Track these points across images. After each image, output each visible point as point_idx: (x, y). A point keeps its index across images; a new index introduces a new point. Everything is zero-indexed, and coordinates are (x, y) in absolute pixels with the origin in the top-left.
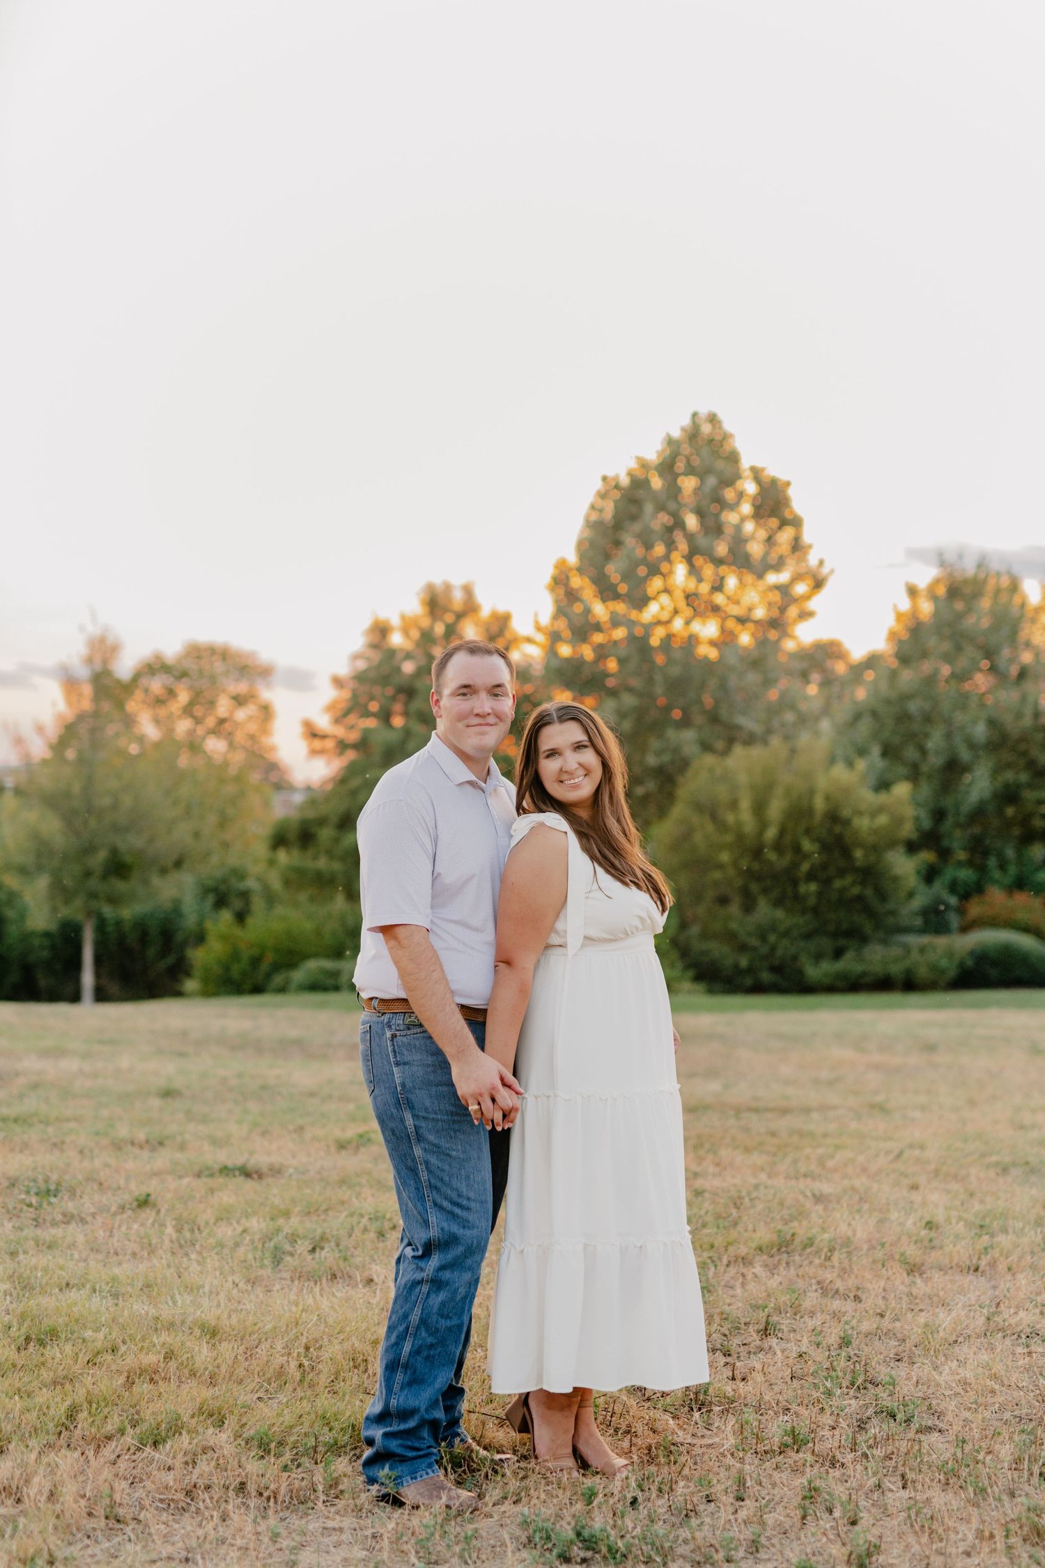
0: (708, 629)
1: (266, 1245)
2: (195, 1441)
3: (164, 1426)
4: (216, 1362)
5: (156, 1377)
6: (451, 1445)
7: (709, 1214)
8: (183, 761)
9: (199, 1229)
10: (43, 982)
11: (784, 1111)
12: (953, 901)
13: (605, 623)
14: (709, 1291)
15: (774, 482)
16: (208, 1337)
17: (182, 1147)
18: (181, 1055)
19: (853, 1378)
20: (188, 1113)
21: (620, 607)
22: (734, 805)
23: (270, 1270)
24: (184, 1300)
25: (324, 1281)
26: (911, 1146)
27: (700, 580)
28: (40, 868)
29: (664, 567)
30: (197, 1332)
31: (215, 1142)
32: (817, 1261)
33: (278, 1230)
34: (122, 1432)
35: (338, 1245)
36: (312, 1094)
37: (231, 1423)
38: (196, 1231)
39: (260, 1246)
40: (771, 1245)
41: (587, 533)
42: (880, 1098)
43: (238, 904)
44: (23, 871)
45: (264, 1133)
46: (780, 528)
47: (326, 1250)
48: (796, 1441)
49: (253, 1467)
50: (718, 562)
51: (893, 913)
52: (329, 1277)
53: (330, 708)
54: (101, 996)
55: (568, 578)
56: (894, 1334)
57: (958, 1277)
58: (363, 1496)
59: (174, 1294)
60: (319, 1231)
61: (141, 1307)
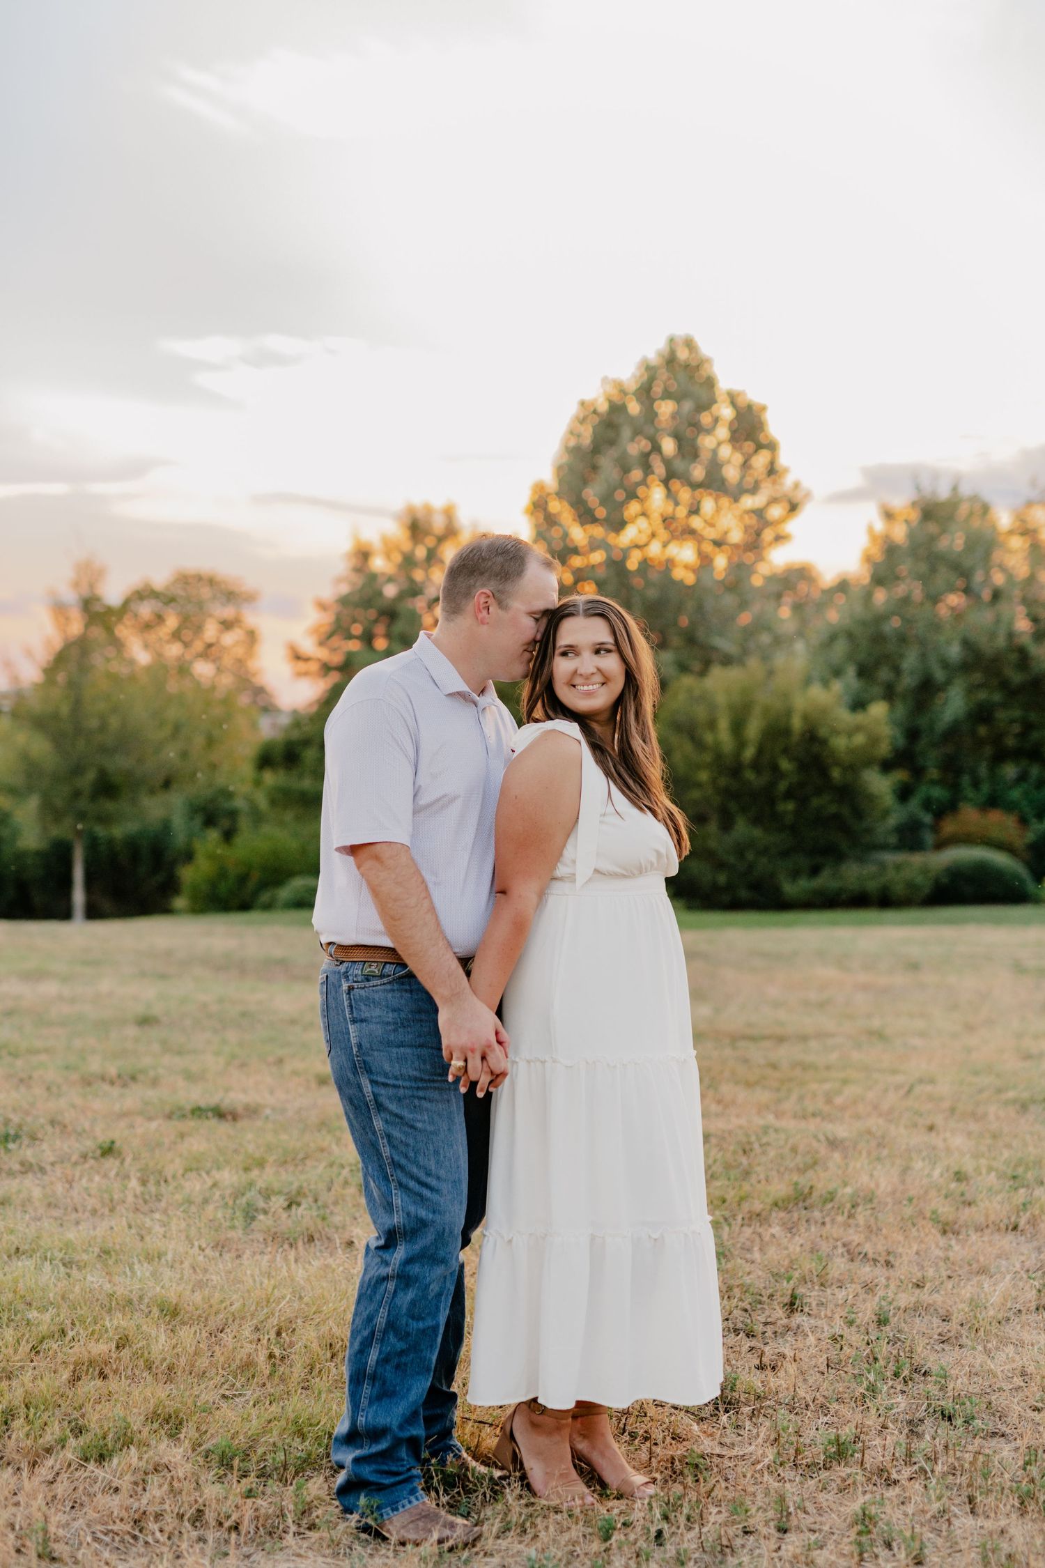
0: (685, 553)
1: (238, 1202)
2: (145, 1456)
3: (110, 1436)
4: (176, 1351)
5: (107, 1370)
6: (443, 1462)
7: (718, 1164)
8: (173, 687)
9: (166, 1181)
10: (38, 899)
11: (781, 1039)
12: (927, 819)
13: (583, 547)
14: (725, 1257)
15: (750, 407)
16: (168, 1318)
17: (155, 1082)
18: (163, 977)
19: (898, 1368)
20: (164, 1043)
21: (598, 531)
22: (712, 725)
23: (240, 1232)
24: (144, 1270)
25: (300, 1244)
26: (921, 1081)
27: (677, 504)
28: (30, 789)
29: (641, 491)
30: (156, 1311)
31: (190, 1077)
32: (840, 1219)
33: (251, 1184)
34: (62, 1442)
35: (316, 1201)
36: (293, 1022)
37: (188, 1432)
38: (162, 1183)
39: (231, 1203)
40: (787, 1200)
41: (565, 459)
42: (876, 1023)
43: (225, 823)
44: (13, 791)
45: (243, 1065)
46: (756, 451)
47: (303, 1207)
48: (840, 1452)
49: (212, 1491)
50: (695, 486)
51: (869, 831)
52: (306, 1240)
53: (315, 630)
54: (93, 913)
55: (546, 503)
56: (936, 1310)
57: (997, 1237)
58: (342, 1526)
59: (133, 1264)
60: (295, 1186)
61: (95, 1279)
